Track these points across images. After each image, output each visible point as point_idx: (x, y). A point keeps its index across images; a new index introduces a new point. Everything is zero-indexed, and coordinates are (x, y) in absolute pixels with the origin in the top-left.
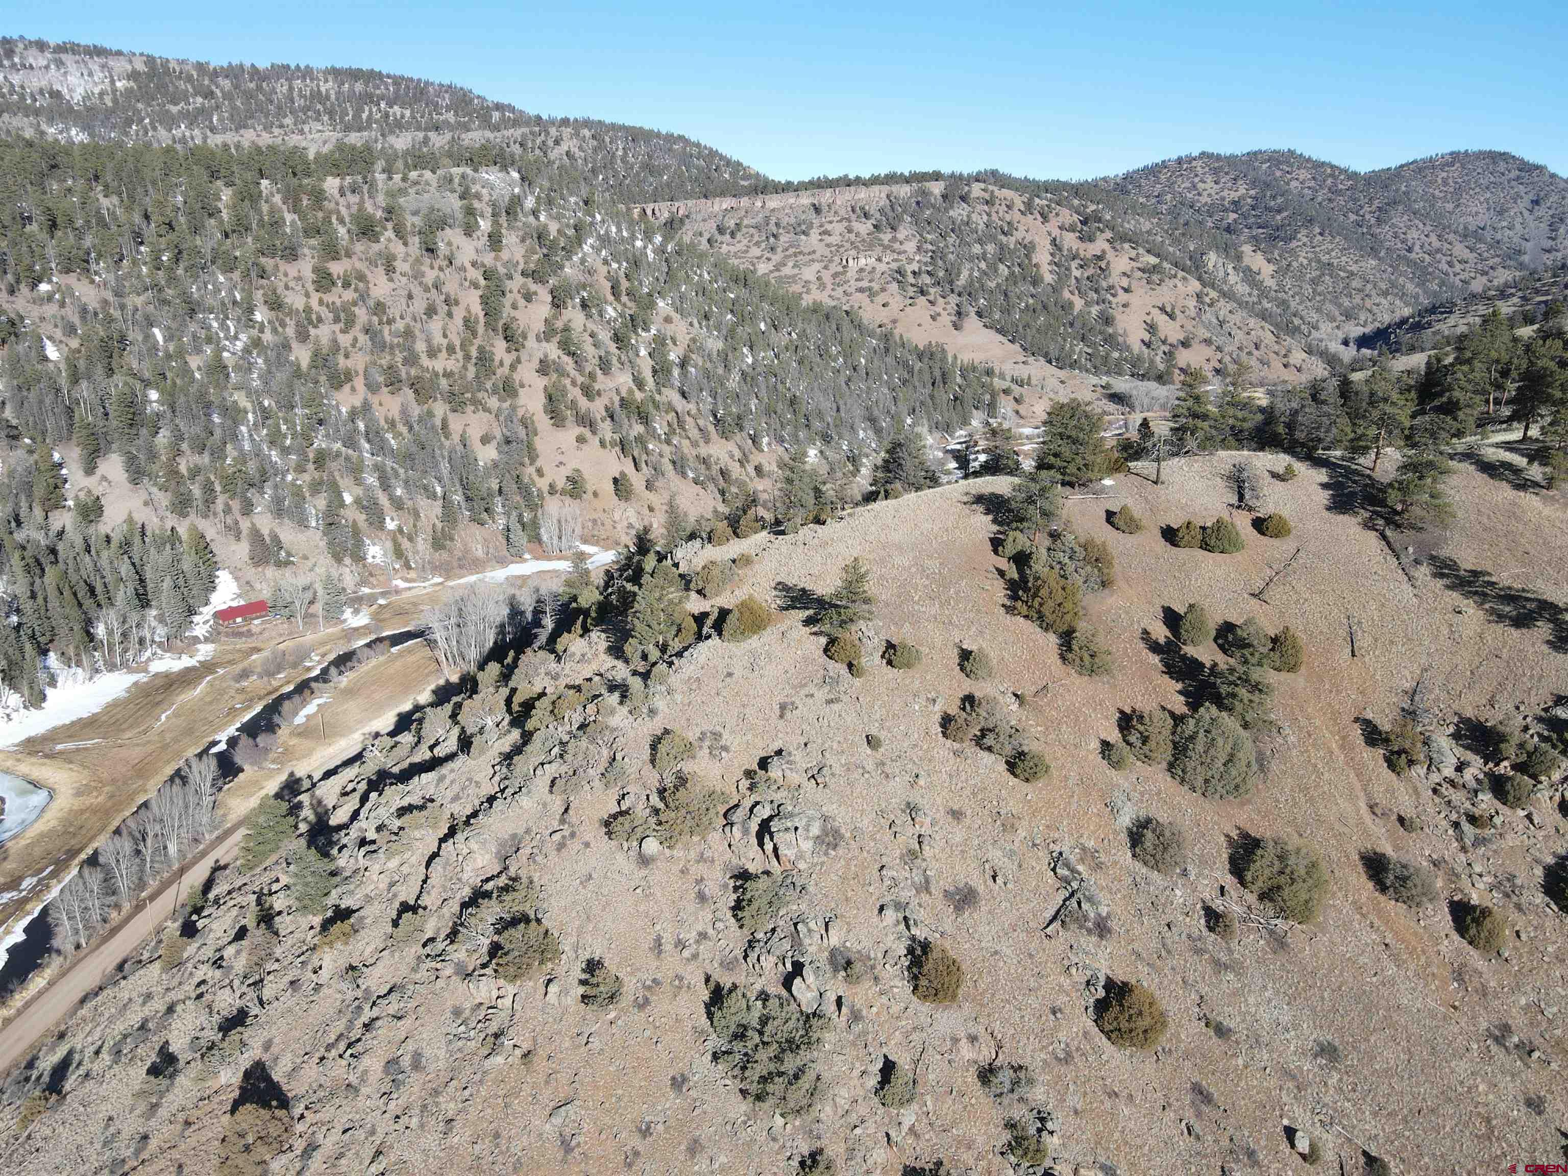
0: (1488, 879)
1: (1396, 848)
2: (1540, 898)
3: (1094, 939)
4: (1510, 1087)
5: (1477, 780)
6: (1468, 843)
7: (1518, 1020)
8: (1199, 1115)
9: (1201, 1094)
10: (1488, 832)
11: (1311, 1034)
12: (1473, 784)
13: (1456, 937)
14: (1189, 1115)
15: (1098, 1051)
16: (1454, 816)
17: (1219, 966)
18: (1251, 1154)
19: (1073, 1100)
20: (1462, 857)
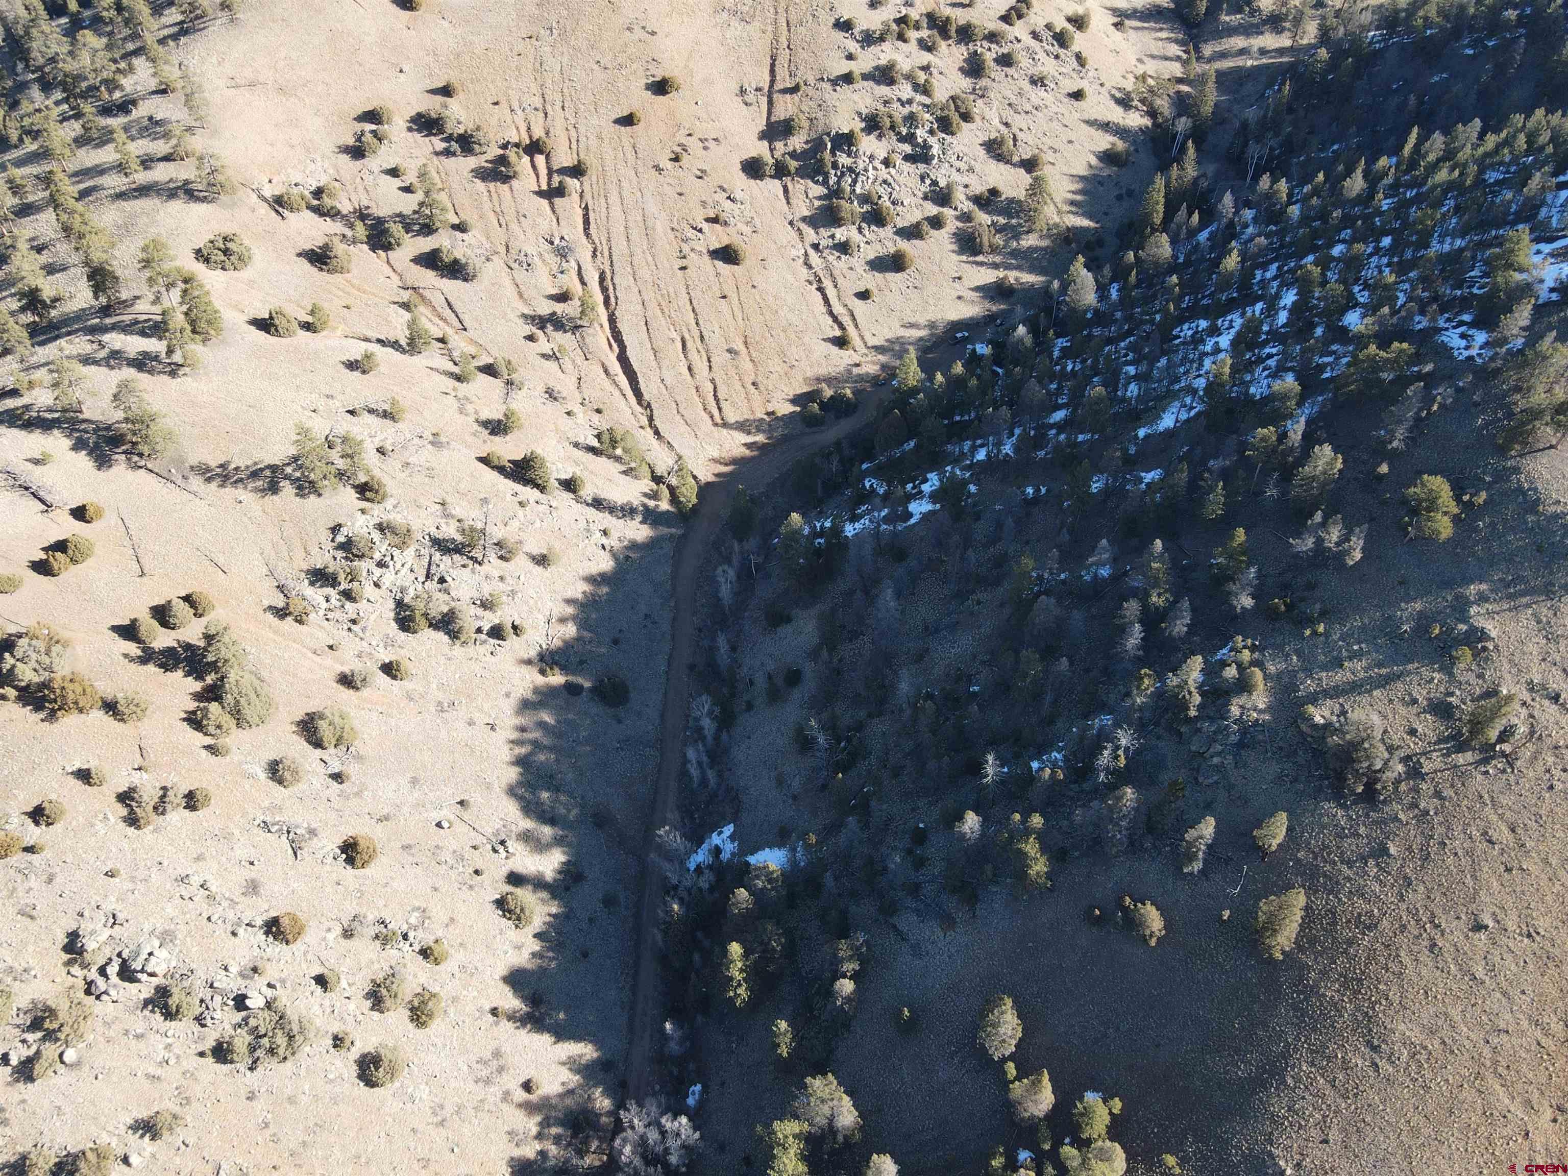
0: (382, 645)
1: (342, 664)
2: (403, 635)
3: (315, 839)
4: (461, 725)
5: (339, 600)
6: (361, 635)
7: (440, 696)
8: (413, 855)
9: (406, 847)
10: (362, 623)
11: (404, 781)
12: (338, 604)
13: (394, 682)
14: (411, 859)
15: (366, 877)
16: (346, 627)
17: (358, 794)
18: (437, 847)
19: (381, 903)
20: (365, 644)
